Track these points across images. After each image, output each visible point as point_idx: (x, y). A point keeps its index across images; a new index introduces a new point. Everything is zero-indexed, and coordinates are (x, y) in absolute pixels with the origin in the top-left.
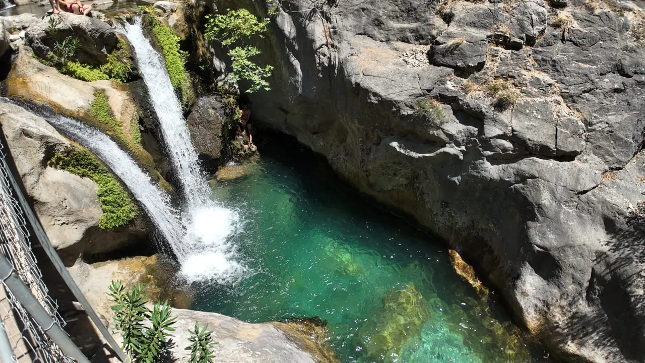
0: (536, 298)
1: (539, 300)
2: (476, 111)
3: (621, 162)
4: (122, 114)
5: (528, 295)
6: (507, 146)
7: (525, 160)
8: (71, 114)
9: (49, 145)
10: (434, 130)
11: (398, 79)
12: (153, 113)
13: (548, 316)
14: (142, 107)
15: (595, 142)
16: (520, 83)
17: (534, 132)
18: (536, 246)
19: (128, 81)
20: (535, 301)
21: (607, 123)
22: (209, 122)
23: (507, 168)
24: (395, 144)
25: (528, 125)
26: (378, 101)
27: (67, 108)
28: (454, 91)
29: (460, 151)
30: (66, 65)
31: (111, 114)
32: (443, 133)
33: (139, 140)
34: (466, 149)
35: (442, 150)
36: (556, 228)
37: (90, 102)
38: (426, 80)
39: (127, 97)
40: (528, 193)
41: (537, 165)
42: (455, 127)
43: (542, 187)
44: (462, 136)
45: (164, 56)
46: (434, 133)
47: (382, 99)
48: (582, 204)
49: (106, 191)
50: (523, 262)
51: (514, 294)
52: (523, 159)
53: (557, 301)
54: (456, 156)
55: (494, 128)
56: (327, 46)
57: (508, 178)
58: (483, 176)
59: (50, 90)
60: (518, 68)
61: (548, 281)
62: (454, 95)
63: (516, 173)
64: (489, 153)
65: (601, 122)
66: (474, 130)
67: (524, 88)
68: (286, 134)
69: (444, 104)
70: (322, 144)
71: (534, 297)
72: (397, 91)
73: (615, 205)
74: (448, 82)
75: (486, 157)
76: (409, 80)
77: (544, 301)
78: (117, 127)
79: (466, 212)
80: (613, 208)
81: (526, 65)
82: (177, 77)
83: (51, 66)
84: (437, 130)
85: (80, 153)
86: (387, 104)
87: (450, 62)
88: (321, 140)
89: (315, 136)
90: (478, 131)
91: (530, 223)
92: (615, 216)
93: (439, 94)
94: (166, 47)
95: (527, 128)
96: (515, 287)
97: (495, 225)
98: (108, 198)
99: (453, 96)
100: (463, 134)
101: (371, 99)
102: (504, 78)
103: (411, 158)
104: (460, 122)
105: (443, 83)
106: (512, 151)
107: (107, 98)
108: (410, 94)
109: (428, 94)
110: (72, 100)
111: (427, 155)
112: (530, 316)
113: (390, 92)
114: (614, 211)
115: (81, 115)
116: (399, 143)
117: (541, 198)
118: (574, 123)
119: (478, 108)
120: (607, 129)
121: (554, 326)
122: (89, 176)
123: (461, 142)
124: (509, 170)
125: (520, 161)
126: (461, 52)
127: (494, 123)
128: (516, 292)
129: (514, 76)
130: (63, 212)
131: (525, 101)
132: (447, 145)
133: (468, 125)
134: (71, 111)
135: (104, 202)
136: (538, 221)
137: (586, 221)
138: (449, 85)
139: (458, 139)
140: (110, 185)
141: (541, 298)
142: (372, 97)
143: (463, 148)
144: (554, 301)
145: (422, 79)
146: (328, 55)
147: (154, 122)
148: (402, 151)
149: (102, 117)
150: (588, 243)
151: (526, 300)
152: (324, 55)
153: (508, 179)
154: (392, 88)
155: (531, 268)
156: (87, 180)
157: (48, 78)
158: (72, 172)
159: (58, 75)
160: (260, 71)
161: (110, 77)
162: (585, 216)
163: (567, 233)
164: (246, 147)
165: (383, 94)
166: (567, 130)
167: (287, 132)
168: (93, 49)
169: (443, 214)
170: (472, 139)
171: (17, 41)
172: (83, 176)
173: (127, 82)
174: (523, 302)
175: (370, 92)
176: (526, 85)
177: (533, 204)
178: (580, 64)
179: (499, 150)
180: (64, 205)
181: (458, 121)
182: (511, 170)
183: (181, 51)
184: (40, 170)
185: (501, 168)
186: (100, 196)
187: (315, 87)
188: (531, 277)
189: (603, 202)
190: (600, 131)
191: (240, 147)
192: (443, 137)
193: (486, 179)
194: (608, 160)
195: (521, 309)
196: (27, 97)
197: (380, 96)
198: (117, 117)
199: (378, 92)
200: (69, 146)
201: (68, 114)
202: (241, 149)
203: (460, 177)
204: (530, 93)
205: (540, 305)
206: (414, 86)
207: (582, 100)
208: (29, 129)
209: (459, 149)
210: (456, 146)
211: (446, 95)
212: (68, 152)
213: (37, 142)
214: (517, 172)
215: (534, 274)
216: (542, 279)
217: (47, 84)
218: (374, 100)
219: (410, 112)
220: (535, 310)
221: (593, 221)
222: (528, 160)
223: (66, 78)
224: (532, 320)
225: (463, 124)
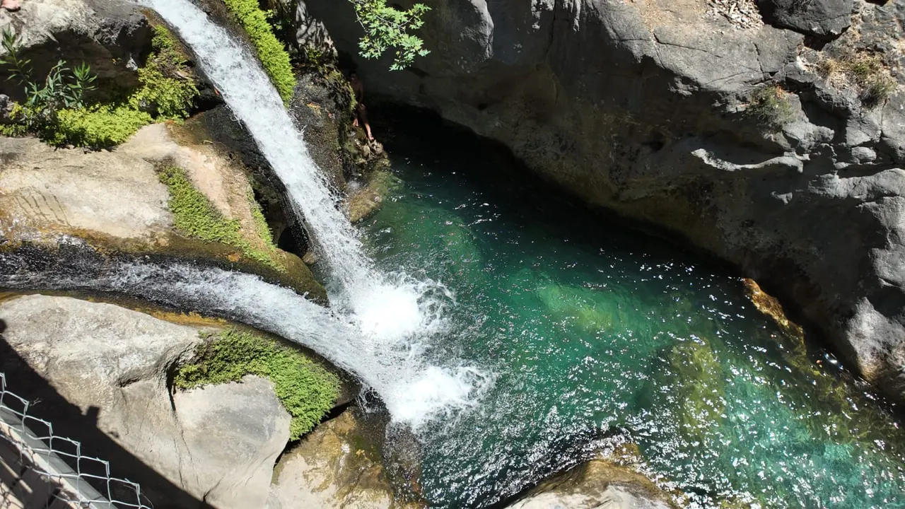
0: (875, 340)
1: (879, 342)
2: (840, 108)
4: (230, 201)
5: (864, 337)
6: (869, 156)
7: (886, 172)
8: (140, 249)
10: (772, 133)
11: (725, 53)
13: (889, 360)
16: (889, 61)
18: (883, 281)
19: (193, 112)
20: (872, 344)
23: (860, 182)
24: (701, 153)
25: (902, 128)
26: (693, 92)
27: (124, 236)
28: (808, 75)
29: (802, 161)
30: (55, 121)
31: (214, 213)
32: (783, 137)
34: (810, 157)
35: (776, 160)
37: (165, 205)
38: (769, 56)
40: (882, 214)
41: (900, 179)
42: (803, 129)
43: (901, 207)
44: (810, 141)
46: (770, 138)
47: (700, 89)
50: (860, 298)
51: (846, 337)
52: (883, 170)
53: (902, 342)
54: (795, 168)
55: (859, 133)
57: (859, 195)
58: (827, 194)
59: (57, 202)
60: (885, 36)
61: (891, 318)
62: (808, 80)
63: (871, 189)
64: (844, 165)
66: (829, 132)
67: (895, 69)
69: (790, 92)
71: (873, 339)
72: (726, 75)
74: (798, 58)
75: (839, 170)
76: (743, 56)
77: (884, 343)
79: (776, 231)
81: (893, 31)
83: (23, 134)
84: (776, 133)
86: (708, 98)
87: (801, 25)
90: (835, 135)
91: (877, 251)
93: (786, 78)
95: (900, 132)
96: (846, 327)
97: (819, 249)
99: (806, 82)
100: (812, 139)
101: (677, 88)
102: (869, 50)
103: (724, 171)
104: (810, 121)
105: (792, 59)
106: (873, 161)
108: (747, 79)
109: (771, 79)
110: (125, 214)
111: (750, 166)
112: (866, 361)
113: (715, 78)
115: (163, 242)
116: (707, 151)
117: (897, 221)
119: (843, 104)
121: (896, 372)
123: (806, 149)
124: (861, 185)
125: (879, 173)
126: (817, 8)
127: (859, 125)
128: (849, 334)
129: (882, 50)
131: (899, 91)
132: (786, 153)
133: (821, 126)
134: (136, 240)
136: (888, 248)
138: (800, 63)
139: (803, 146)
141: (881, 338)
142: (680, 85)
143: (806, 157)
144: (897, 343)
145: (762, 53)
148: (713, 163)
149: (205, 229)
151: (862, 343)
153: (857, 197)
154: (717, 71)
155: (869, 304)
157: (37, 173)
159: (54, 155)
161: (155, 115)
164: (366, 148)
165: (703, 80)
169: (739, 234)
170: (824, 145)
173: (191, 116)
174: (857, 345)
175: (676, 75)
176: (896, 64)
177: (886, 228)
179: (857, 161)
181: (807, 120)
182: (865, 186)
185: (851, 183)
188: (869, 314)
191: (356, 152)
192: (783, 142)
193: (830, 196)
195: (855, 353)
197: (698, 84)
198: (226, 215)
199: (694, 77)
201: (135, 250)
202: (359, 154)
203: (791, 195)
204: (902, 77)
205: (879, 347)
206: (751, 66)
209: (800, 158)
210: (798, 154)
211: (796, 81)
214: (873, 188)
215: (873, 310)
216: (882, 316)
217: (44, 190)
218: (683, 90)
219: (741, 107)
220: (872, 354)
222: (892, 173)
223: (73, 155)
224: (868, 364)
225: (813, 123)
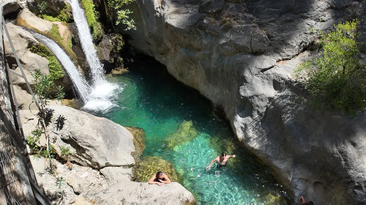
1: (243, 124)
3: (289, 55)
4: (64, 35)
9: (30, 42)
11: (183, 18)
12: (78, 36)
14: (74, 33)
15: (274, 46)
16: (237, 19)
17: (240, 40)
18: (241, 97)
20: (241, 125)
21: (281, 36)
22: (109, 46)
25: (238, 37)
27: (40, 31)
28: (207, 24)
31: (58, 34)
33: (71, 47)
36: (251, 87)
37: (50, 29)
39: (67, 28)
41: (242, 57)
43: (245, 67)
45: (86, 12)
48: (264, 75)
49: (51, 63)
53: (251, 123)
55: (222, 40)
56: (159, 8)
59: (34, 23)
60: (237, 12)
65: (278, 36)
67: (239, 21)
68: (150, 56)
70: (164, 59)
71: (241, 122)
72: (182, 24)
73: (280, 75)
74: (204, 20)
76: (187, 20)
77: (245, 124)
78: (61, 40)
80: (279, 76)
81: (241, 11)
82: (91, 21)
85: (42, 47)
87: (206, 11)
88: (164, 57)
89: (161, 55)
92: (280, 80)
93: (200, 25)
94: (87, 8)
95: (237, 39)
98: (52, 66)
99: (206, 26)
102: (230, 16)
105: (202, 20)
107: (58, 28)
108: (187, 26)
109: (195, 25)
110: (43, 28)
114: (279, 78)
115: (46, 33)
118: (260, 35)
120: (281, 39)
122: (45, 57)
126: (211, 6)
127: (222, 38)
129: (235, 16)
130: (33, 69)
131: (238, 26)
134: (42, 32)
135: (50, 68)
137: (265, 83)
140: (53, 61)
144: (249, 124)
145: (193, 19)
146: (160, 12)
147: (78, 40)
149: (55, 35)
150: (265, 94)
152: (158, 12)
154: (179, 23)
156: (44, 58)
157: (34, 19)
158: (38, 54)
160: (132, 22)
161: (61, 21)
162: (265, 81)
163: (255, 89)
166: (257, 39)
167: (150, 55)
168: (54, 8)
171: (23, 4)
172: (43, 56)
173: (68, 23)
175: (171, 26)
176: (239, 19)
178: (270, 9)
180: (33, 66)
183: (95, 11)
184: (25, 51)
186: (49, 65)
187: (155, 28)
189: (274, 74)
190: (277, 40)
194: (282, 55)
196: (25, 26)
197: (175, 27)
198: (61, 36)
199: (174, 25)
200: (38, 43)
204: (241, 23)
205: (243, 126)
206: (189, 22)
207: (268, 26)
208: (23, 34)
211: (203, 26)
212: (37, 46)
213: (25, 40)
220: (241, 129)
221: (269, 83)
